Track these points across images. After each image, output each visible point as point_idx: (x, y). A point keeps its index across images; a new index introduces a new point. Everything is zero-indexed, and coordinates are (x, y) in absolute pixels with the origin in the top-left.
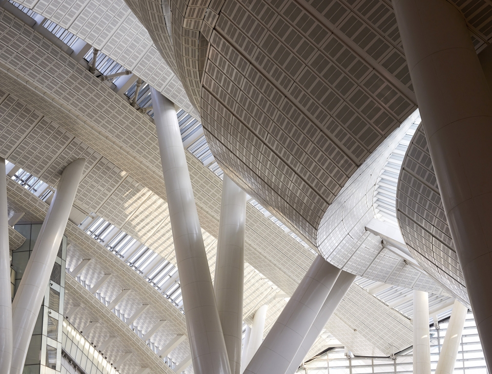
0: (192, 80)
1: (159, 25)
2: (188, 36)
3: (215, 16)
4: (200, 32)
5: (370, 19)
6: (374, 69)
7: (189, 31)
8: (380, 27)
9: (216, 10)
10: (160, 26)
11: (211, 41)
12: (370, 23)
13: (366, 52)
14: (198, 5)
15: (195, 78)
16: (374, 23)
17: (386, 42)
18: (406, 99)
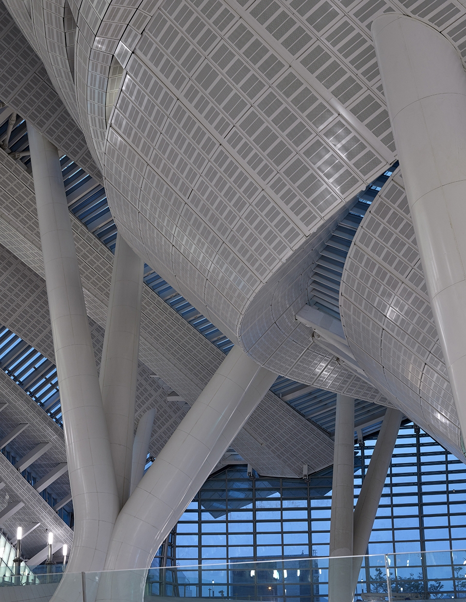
0: (95, 118)
1: (56, 44)
2: (98, 60)
3: (136, 36)
4: (113, 55)
5: (340, 51)
6: (339, 114)
7: (99, 53)
8: (352, 62)
9: (138, 28)
10: (59, 46)
11: (128, 67)
12: (340, 56)
13: (332, 92)
14: (116, 20)
15: (99, 115)
16: (346, 56)
17: (358, 81)
18: (377, 155)
